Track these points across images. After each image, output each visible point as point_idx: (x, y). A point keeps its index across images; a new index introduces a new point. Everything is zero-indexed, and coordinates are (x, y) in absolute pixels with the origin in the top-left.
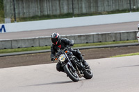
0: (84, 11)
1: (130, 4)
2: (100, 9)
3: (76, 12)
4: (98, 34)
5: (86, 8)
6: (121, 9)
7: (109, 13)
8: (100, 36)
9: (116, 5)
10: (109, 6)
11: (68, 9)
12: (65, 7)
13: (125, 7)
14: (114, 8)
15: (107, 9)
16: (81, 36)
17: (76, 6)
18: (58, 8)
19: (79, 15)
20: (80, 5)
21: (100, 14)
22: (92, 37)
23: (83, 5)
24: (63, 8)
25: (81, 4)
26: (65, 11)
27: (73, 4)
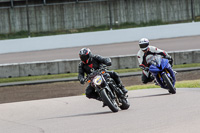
0: (45, 28)
1: (111, 18)
2: (68, 25)
3: (33, 29)
4: (65, 62)
5: (47, 23)
6: (97, 24)
7: (80, 31)
8: (68, 64)
9: (90, 20)
10: (80, 20)
11: (22, 25)
12: (18, 23)
13: (104, 22)
14: (87, 23)
15: (77, 25)
16: (40, 64)
17: (32, 20)
18: (7, 24)
19: (37, 34)
20: (38, 20)
21: (68, 32)
22: (56, 66)
23: (44, 20)
24: (14, 23)
25: (41, 18)
26: (17, 28)
27: (28, 18)
